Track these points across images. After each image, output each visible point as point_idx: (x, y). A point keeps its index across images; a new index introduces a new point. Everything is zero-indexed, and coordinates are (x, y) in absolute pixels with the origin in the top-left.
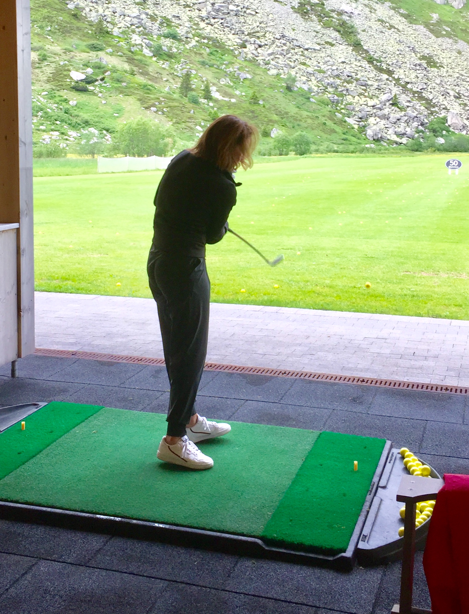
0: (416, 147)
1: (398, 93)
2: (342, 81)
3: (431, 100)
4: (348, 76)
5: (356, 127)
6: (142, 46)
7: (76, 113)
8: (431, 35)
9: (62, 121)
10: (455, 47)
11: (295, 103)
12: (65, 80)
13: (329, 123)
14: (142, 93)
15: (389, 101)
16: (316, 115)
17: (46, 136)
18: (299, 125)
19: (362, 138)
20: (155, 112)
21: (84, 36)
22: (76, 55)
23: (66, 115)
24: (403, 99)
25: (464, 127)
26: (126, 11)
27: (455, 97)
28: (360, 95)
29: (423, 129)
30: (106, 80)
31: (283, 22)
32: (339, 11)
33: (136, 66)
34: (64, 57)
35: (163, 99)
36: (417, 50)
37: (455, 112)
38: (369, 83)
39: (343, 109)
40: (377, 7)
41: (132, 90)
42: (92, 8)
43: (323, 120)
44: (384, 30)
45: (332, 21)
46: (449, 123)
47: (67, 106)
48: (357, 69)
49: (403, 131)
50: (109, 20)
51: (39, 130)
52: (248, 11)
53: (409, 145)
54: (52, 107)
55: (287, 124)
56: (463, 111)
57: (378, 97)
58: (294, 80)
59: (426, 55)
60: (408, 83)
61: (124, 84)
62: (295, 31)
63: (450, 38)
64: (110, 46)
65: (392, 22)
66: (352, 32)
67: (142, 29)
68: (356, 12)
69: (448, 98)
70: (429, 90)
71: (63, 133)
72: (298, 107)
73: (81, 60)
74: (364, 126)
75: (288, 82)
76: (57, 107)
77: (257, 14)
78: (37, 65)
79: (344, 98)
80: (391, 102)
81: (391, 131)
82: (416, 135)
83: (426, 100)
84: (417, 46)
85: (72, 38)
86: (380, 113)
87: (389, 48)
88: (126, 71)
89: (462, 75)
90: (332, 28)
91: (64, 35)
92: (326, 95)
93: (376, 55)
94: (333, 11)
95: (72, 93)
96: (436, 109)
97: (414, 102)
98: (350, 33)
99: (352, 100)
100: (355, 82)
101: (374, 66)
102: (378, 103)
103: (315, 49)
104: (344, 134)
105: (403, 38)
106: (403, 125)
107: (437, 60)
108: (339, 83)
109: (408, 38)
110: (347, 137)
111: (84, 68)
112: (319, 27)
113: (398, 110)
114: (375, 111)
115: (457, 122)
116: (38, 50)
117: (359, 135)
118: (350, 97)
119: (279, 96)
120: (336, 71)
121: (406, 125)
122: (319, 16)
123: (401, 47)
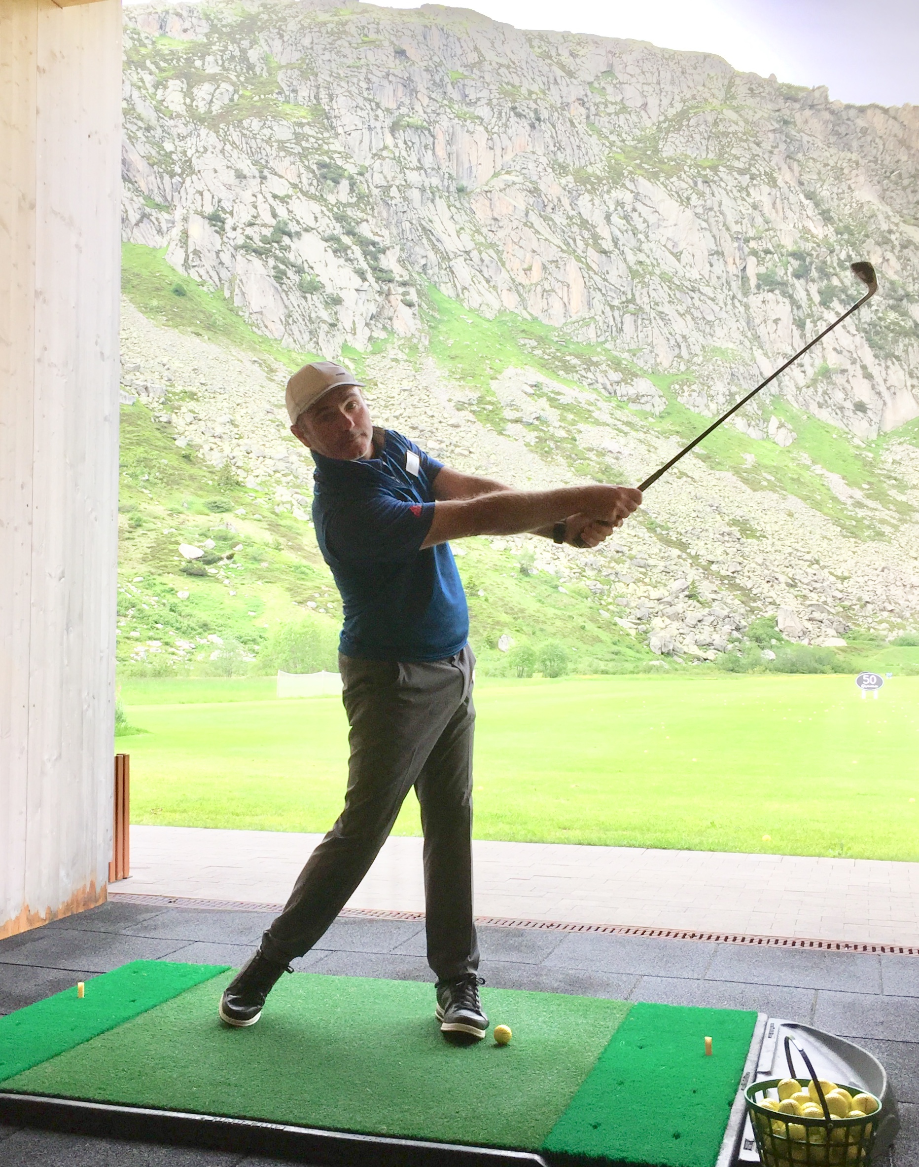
0: (731, 665)
1: (697, 578)
2: (608, 559)
3: (751, 590)
4: (618, 552)
5: (633, 632)
6: (292, 505)
7: (188, 611)
8: (744, 487)
9: (166, 623)
10: (782, 506)
11: (534, 594)
12: (171, 559)
13: (591, 627)
14: (292, 579)
15: (683, 591)
16: (568, 614)
17: (139, 647)
18: (542, 630)
19: (643, 650)
20: (313, 609)
21: (201, 489)
22: (188, 518)
23: (172, 613)
24: (706, 589)
25: (804, 633)
26: (267, 450)
27: (788, 585)
28: (637, 581)
29: (740, 636)
30: (235, 558)
31: (512, 467)
32: (599, 450)
33: (284, 537)
34: (169, 521)
35: (327, 589)
36: (724, 510)
37: (790, 608)
38: (651, 562)
39: (611, 603)
41: (277, 574)
42: (214, 446)
43: (580, 621)
44: (672, 479)
45: (589, 465)
46: (781, 626)
47: (176, 601)
48: (631, 540)
49: (708, 640)
50: (239, 464)
51: (128, 638)
52: (457, 450)
53: (720, 660)
54: (148, 601)
55: (524, 628)
56: (801, 608)
57: (665, 585)
58: (532, 558)
59: (738, 518)
60: (713, 562)
61: (264, 565)
62: (532, 481)
63: (775, 491)
64: (242, 505)
65: (684, 467)
67: (291, 477)
68: (626, 452)
69: (776, 586)
70: (746, 574)
71: (167, 644)
72: (540, 601)
73: (197, 527)
74: (646, 632)
75: (523, 562)
76: (158, 602)
77: (472, 455)
78: (127, 535)
79: (613, 586)
80: (686, 593)
81: (689, 639)
82: (730, 646)
83: (742, 589)
84: (723, 504)
85: (182, 493)
86: (670, 610)
87: (680, 507)
88: (267, 545)
89: (797, 550)
90: (589, 476)
91: (169, 487)
92: (583, 582)
93: (660, 518)
94: (590, 450)
95: (182, 578)
96: (759, 604)
97: (724, 592)
99: (625, 590)
100: (628, 561)
101: (657, 535)
102: (667, 594)
104: (615, 644)
105: (701, 492)
106: (708, 629)
107: (756, 526)
108: (603, 563)
109: (709, 491)
110: (620, 648)
111: (201, 539)
112: (570, 474)
113: (698, 605)
114: (661, 607)
115: (793, 624)
116: (129, 511)
118: (621, 584)
119: (510, 583)
121: (713, 629)
122: (569, 457)
123: (699, 507)
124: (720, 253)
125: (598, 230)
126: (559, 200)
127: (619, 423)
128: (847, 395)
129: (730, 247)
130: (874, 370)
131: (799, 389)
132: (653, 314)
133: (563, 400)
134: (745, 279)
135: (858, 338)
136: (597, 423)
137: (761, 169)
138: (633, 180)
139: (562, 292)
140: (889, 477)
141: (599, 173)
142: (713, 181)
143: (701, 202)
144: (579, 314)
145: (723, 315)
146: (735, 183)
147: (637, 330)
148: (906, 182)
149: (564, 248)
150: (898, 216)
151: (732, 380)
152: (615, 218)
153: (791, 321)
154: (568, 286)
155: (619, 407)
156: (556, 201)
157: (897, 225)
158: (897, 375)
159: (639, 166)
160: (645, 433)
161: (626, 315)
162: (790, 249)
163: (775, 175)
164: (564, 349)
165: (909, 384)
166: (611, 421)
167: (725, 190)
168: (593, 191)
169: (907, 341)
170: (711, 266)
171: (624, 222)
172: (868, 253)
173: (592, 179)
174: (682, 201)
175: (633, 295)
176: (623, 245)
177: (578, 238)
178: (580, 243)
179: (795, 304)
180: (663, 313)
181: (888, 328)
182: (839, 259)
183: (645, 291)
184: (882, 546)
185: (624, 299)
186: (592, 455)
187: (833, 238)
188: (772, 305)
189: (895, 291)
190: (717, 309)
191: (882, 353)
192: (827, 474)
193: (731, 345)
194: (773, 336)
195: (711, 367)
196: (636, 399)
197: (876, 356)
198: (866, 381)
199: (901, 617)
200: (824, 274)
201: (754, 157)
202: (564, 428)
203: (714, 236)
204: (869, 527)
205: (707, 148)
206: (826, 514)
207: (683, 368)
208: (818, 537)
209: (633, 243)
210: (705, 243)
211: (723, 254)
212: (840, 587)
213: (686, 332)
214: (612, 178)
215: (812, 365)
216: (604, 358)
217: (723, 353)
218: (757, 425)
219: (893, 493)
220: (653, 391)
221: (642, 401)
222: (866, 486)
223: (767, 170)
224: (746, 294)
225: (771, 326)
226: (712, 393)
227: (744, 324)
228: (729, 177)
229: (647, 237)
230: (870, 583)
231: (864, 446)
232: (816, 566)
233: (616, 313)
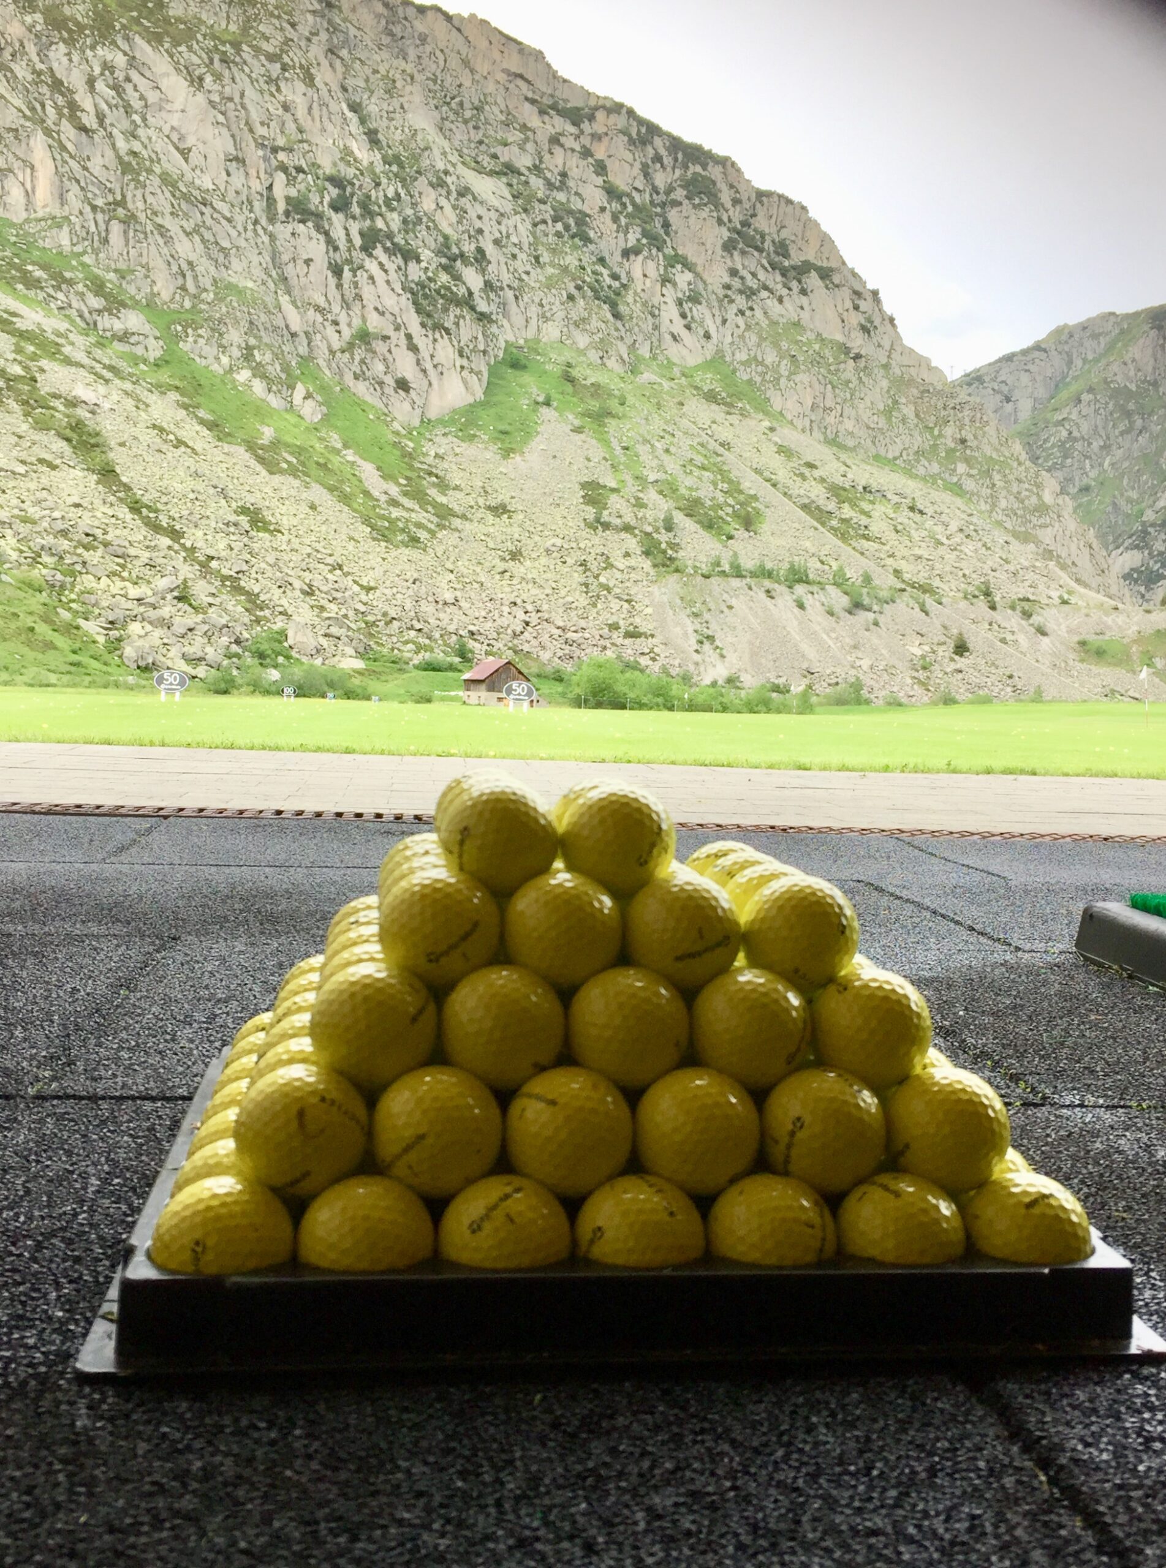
0: (223, 686)
1: (191, 576)
2: (74, 544)
3: (258, 595)
4: (87, 535)
5: (101, 639)
8: (259, 468)
10: (304, 495)
13: (43, 629)
15: (172, 591)
16: (13, 611)
19: (114, 663)
24: (201, 590)
25: (318, 651)
27: (303, 591)
28: (112, 574)
29: (240, 651)
32: (69, 397)
36: (231, 494)
37: (303, 621)
38: (132, 551)
39: (74, 601)
40: (153, 398)
43: (28, 621)
44: (164, 448)
45: (53, 416)
46: (291, 641)
48: (107, 521)
49: (200, 654)
53: (210, 680)
56: (317, 621)
57: (149, 582)
59: (249, 505)
60: (213, 558)
63: (296, 477)
65: (182, 434)
66: (97, 445)
68: (107, 405)
69: (289, 593)
74: (119, 640)
79: (78, 579)
80: (176, 594)
81: (174, 652)
82: (226, 662)
83: (248, 594)
84: (231, 487)
86: (152, 614)
87: (175, 485)
89: (317, 551)
90: (53, 432)
92: (37, 571)
93: (148, 496)
94: (56, 396)
96: (267, 613)
97: (224, 597)
98: (93, 446)
99: (94, 585)
100: (102, 547)
101: (142, 518)
102: (150, 593)
103: (13, 473)
104: (74, 652)
105: (204, 468)
106: (199, 641)
107: (271, 518)
108: (67, 548)
109: (214, 468)
110: (81, 658)
112: (26, 426)
113: (189, 609)
114: (142, 609)
115: (306, 640)
117: (107, 657)
118: (90, 577)
120: (59, 522)
121: (207, 642)
122: (25, 403)
123: (200, 486)
124: (240, 161)
125: (77, 97)
126: (22, 45)
127: (98, 365)
128: (388, 367)
129: (253, 155)
130: (420, 341)
131: (332, 352)
132: (149, 227)
133: (20, 324)
134: (271, 201)
135: (403, 299)
136: (68, 362)
137: (296, 59)
138: (127, 38)
139: (24, 175)
140: (430, 474)
141: (80, 19)
142: (233, 62)
143: (216, 87)
144: (48, 210)
145: (242, 243)
146: (263, 71)
147: (127, 245)
148: (468, 114)
149: (28, 113)
150: (456, 153)
151: (251, 329)
152: (100, 86)
153: (326, 264)
154: (32, 168)
155: (100, 345)
156: (17, 45)
157: (454, 165)
158: (445, 351)
159: (137, 21)
160: (134, 383)
161: (113, 222)
162: (328, 172)
163: (312, 71)
164: (24, 255)
165: (458, 364)
166: (86, 361)
167: (249, 76)
168: (70, 42)
169: (458, 311)
170: (228, 174)
171: (113, 93)
172: (420, 193)
173: (70, 24)
174: (192, 81)
175: (124, 196)
176: (112, 125)
177: (48, 103)
178: (51, 111)
179: (330, 242)
180: (161, 226)
181: (438, 292)
182: (385, 196)
183: (139, 193)
184: (415, 554)
185: (110, 199)
186: (56, 403)
187: (379, 168)
188: (302, 241)
189: (449, 248)
190: (234, 234)
191: (430, 323)
192: (360, 462)
193: (250, 284)
194: (303, 280)
195: (224, 309)
196: (124, 337)
197: (423, 325)
198: (410, 353)
199: (429, 638)
200: (368, 212)
201: (288, 41)
202: (20, 363)
203: (233, 136)
204: (403, 530)
205: (228, 17)
206: (355, 511)
207: (187, 304)
208: (344, 537)
209: (125, 124)
210: (220, 144)
211: (244, 162)
212: (364, 598)
213: (192, 257)
214: (99, 30)
215: (349, 325)
216: (81, 276)
217: (240, 292)
218: (279, 391)
219: (433, 492)
220: (147, 328)
221: (132, 340)
222: (403, 482)
223: (303, 62)
224: (272, 220)
225: (301, 268)
226: (224, 342)
227: (268, 259)
228: (255, 62)
229: (144, 120)
230: (399, 596)
231: (404, 432)
232: (338, 572)
233: (100, 217)
